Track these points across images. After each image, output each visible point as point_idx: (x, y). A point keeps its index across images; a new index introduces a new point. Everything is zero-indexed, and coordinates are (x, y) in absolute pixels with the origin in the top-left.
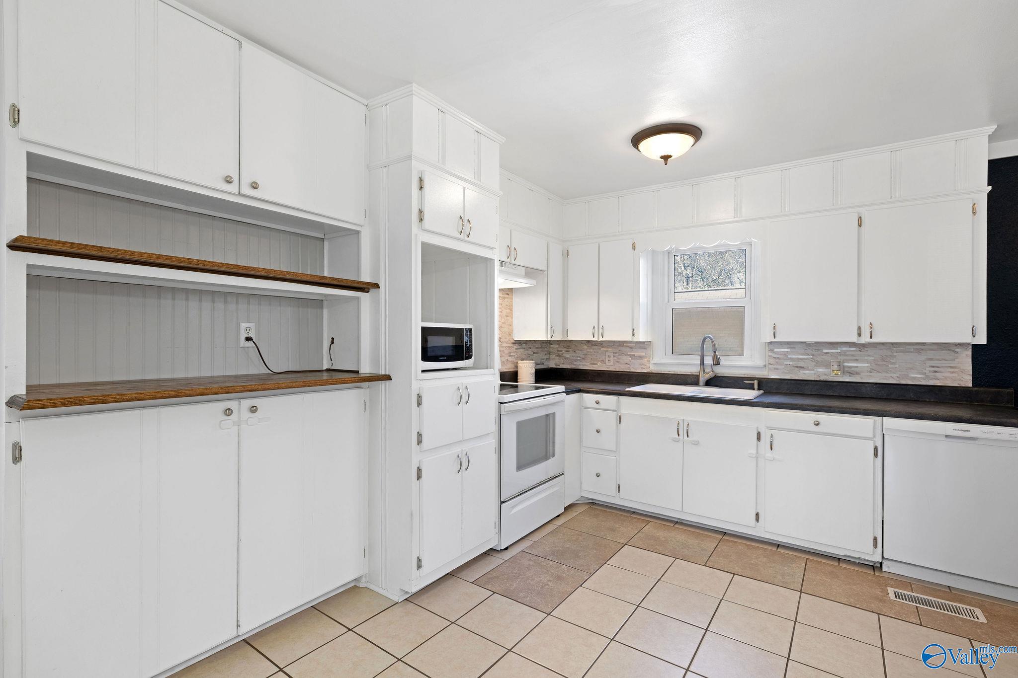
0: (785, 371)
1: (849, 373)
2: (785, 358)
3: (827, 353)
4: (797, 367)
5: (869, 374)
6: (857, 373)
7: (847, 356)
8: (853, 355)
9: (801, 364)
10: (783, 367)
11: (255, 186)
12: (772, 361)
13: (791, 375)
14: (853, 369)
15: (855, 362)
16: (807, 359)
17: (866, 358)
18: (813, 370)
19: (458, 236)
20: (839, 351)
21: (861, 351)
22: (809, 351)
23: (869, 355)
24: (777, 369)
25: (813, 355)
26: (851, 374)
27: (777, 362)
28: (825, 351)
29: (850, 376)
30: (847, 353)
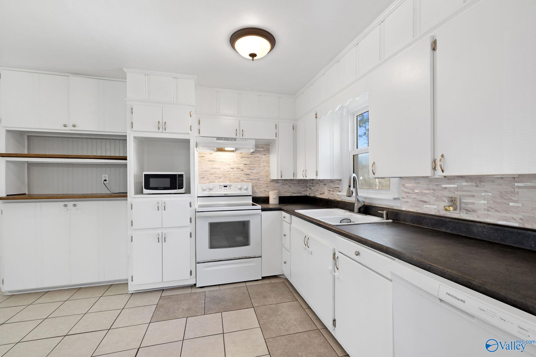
0: (413, 205)
1: (466, 210)
2: (413, 192)
3: (446, 188)
4: (421, 201)
5: (486, 212)
6: (474, 211)
7: (464, 191)
8: (469, 191)
9: (425, 199)
10: (411, 200)
11: (74, 126)
12: (404, 195)
13: (417, 209)
14: (470, 206)
15: (473, 198)
16: (429, 194)
17: (483, 194)
18: (434, 205)
19: (158, 131)
20: (455, 186)
21: (477, 186)
22: (431, 187)
23: (486, 191)
24: (407, 202)
25: (434, 190)
26: (468, 211)
27: (407, 196)
28: (443, 186)
29: (466, 213)
30: (464, 189)
